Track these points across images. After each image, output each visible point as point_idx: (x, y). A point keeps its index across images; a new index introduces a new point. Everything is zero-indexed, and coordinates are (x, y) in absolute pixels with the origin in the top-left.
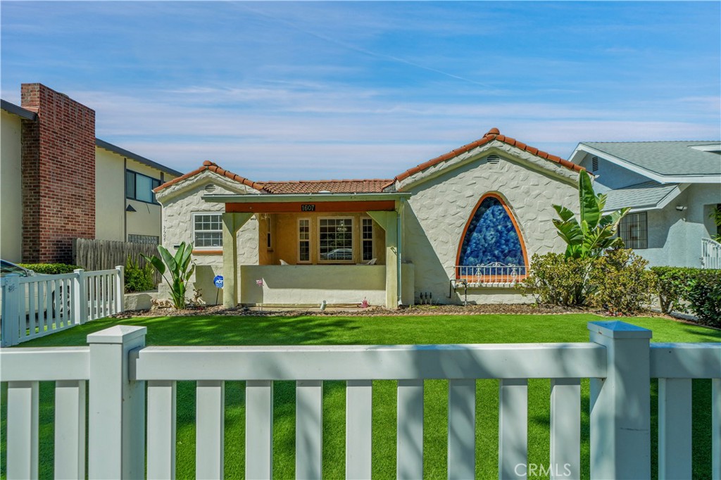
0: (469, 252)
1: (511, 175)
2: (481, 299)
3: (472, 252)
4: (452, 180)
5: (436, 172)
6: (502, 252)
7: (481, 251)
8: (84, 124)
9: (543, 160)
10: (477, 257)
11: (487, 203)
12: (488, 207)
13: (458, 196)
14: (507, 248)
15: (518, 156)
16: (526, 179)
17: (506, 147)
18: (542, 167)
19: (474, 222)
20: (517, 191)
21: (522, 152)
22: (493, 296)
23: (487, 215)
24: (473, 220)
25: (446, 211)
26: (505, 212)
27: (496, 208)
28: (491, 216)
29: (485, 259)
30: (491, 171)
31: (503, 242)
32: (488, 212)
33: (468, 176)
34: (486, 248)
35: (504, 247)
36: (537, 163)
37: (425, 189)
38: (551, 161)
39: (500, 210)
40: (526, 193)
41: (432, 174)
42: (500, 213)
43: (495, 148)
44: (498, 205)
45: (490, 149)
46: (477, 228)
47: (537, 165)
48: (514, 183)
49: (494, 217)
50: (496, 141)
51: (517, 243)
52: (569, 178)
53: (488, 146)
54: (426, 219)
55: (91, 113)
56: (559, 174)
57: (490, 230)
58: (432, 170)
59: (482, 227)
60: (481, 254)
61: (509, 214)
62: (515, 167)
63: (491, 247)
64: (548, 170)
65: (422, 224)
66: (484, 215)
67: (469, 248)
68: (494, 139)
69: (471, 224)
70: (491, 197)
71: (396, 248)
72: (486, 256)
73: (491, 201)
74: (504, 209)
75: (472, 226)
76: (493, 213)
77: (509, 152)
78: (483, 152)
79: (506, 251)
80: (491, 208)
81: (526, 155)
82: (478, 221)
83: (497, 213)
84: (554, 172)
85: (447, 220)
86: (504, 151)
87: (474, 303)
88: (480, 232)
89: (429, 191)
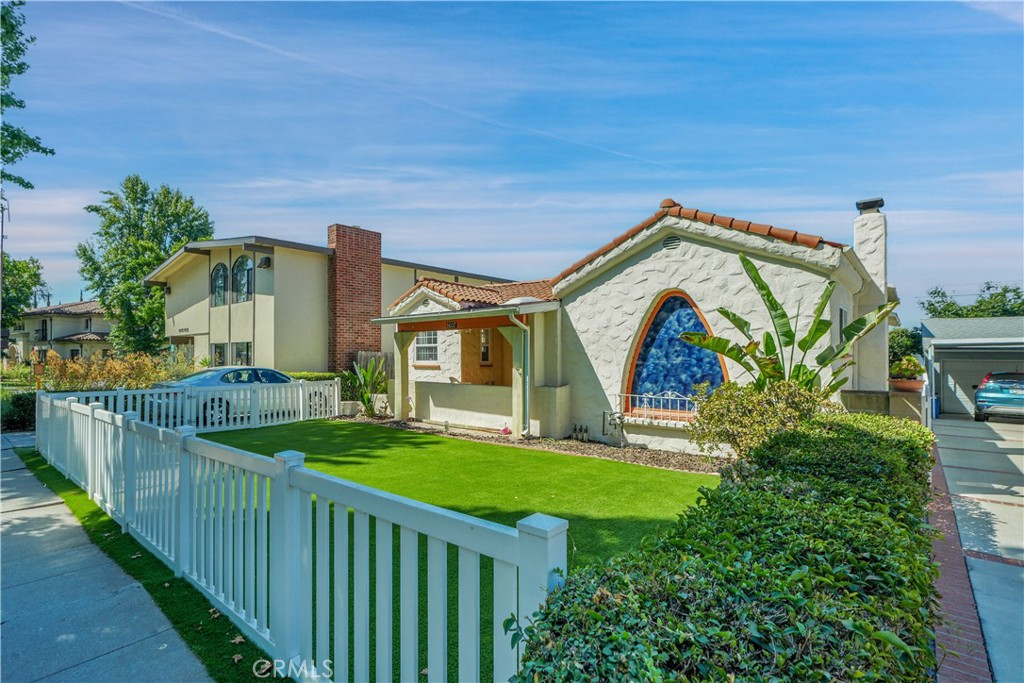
0: (644, 375)
1: (697, 262)
2: (655, 443)
3: (648, 375)
4: (617, 279)
5: (592, 271)
6: (693, 376)
7: (662, 374)
8: (371, 247)
9: (742, 234)
10: (656, 382)
11: (670, 305)
12: (672, 310)
13: (624, 300)
14: (700, 371)
15: (703, 234)
16: (722, 265)
17: (684, 223)
18: (743, 245)
19: (652, 333)
20: (708, 284)
21: (708, 226)
22: (672, 439)
23: (670, 323)
24: (650, 330)
25: (609, 320)
26: (697, 317)
27: (683, 312)
28: (676, 323)
29: (667, 386)
30: (668, 259)
31: (694, 362)
32: (671, 318)
33: (637, 270)
34: (668, 370)
35: (695, 369)
36: (734, 239)
37: (585, 293)
38: (756, 234)
39: (688, 314)
40: (721, 288)
41: (589, 273)
42: (689, 320)
43: (669, 227)
44: (687, 307)
45: (661, 230)
46: (657, 342)
47: (735, 243)
48: (702, 275)
49: (679, 326)
50: (669, 217)
51: (715, 364)
52: (792, 257)
53: (658, 225)
54: (586, 332)
55: (378, 236)
56: (773, 253)
57: (674, 345)
58: (588, 268)
59: (662, 340)
60: (661, 379)
61: (701, 319)
62: (704, 250)
63: (676, 370)
64: (755, 248)
65: (582, 338)
66: (667, 324)
67: (645, 370)
68: (666, 215)
69: (648, 336)
70: (672, 297)
71: (521, 370)
72: (669, 381)
73: (673, 302)
74: (694, 313)
75: (649, 339)
76: (678, 320)
77: (689, 230)
78: (652, 235)
79: (699, 376)
80: (676, 313)
81: (714, 231)
82: (657, 332)
83: (685, 320)
84: (764, 250)
85: (612, 332)
86: (682, 230)
87: (644, 448)
88: (660, 347)
89: (589, 296)
